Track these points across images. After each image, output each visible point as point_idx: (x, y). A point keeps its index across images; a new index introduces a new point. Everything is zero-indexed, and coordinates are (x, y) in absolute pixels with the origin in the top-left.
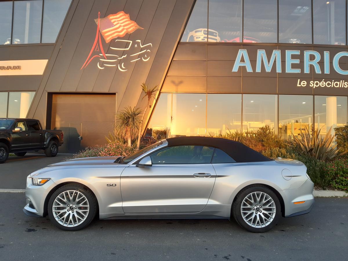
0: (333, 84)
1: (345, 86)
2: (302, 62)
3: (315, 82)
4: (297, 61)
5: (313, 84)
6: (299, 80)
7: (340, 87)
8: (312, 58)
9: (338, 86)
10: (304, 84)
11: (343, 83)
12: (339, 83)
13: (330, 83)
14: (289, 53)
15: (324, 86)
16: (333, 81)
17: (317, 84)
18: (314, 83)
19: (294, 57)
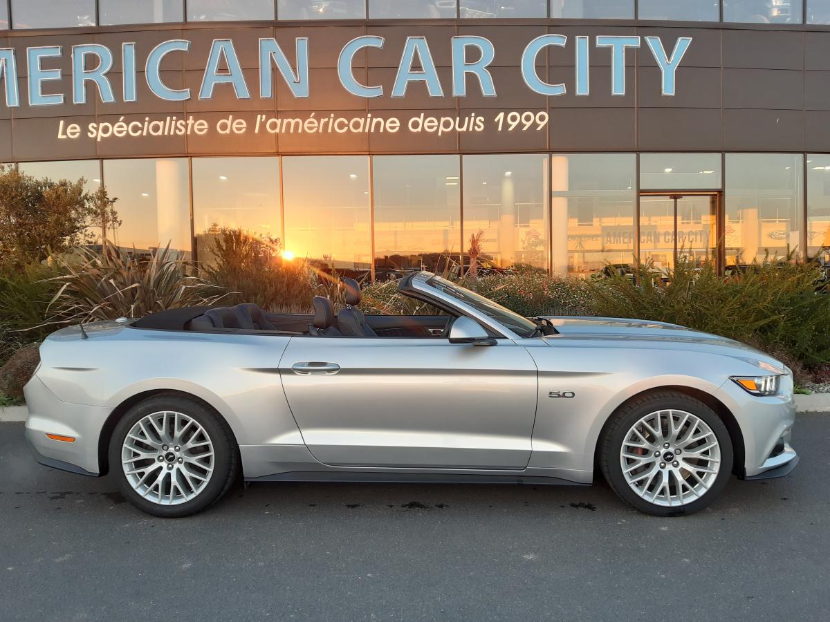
0: (148, 128)
1: (177, 131)
2: (67, 75)
3: (102, 125)
4: (56, 75)
5: (97, 132)
6: (62, 122)
7: (166, 133)
8: (92, 62)
9: (160, 133)
10: (74, 131)
11: (174, 122)
12: (161, 124)
13: (140, 125)
14: (35, 55)
15: (124, 133)
16: (147, 119)
17: (106, 130)
18: (97, 129)
19: (46, 64)
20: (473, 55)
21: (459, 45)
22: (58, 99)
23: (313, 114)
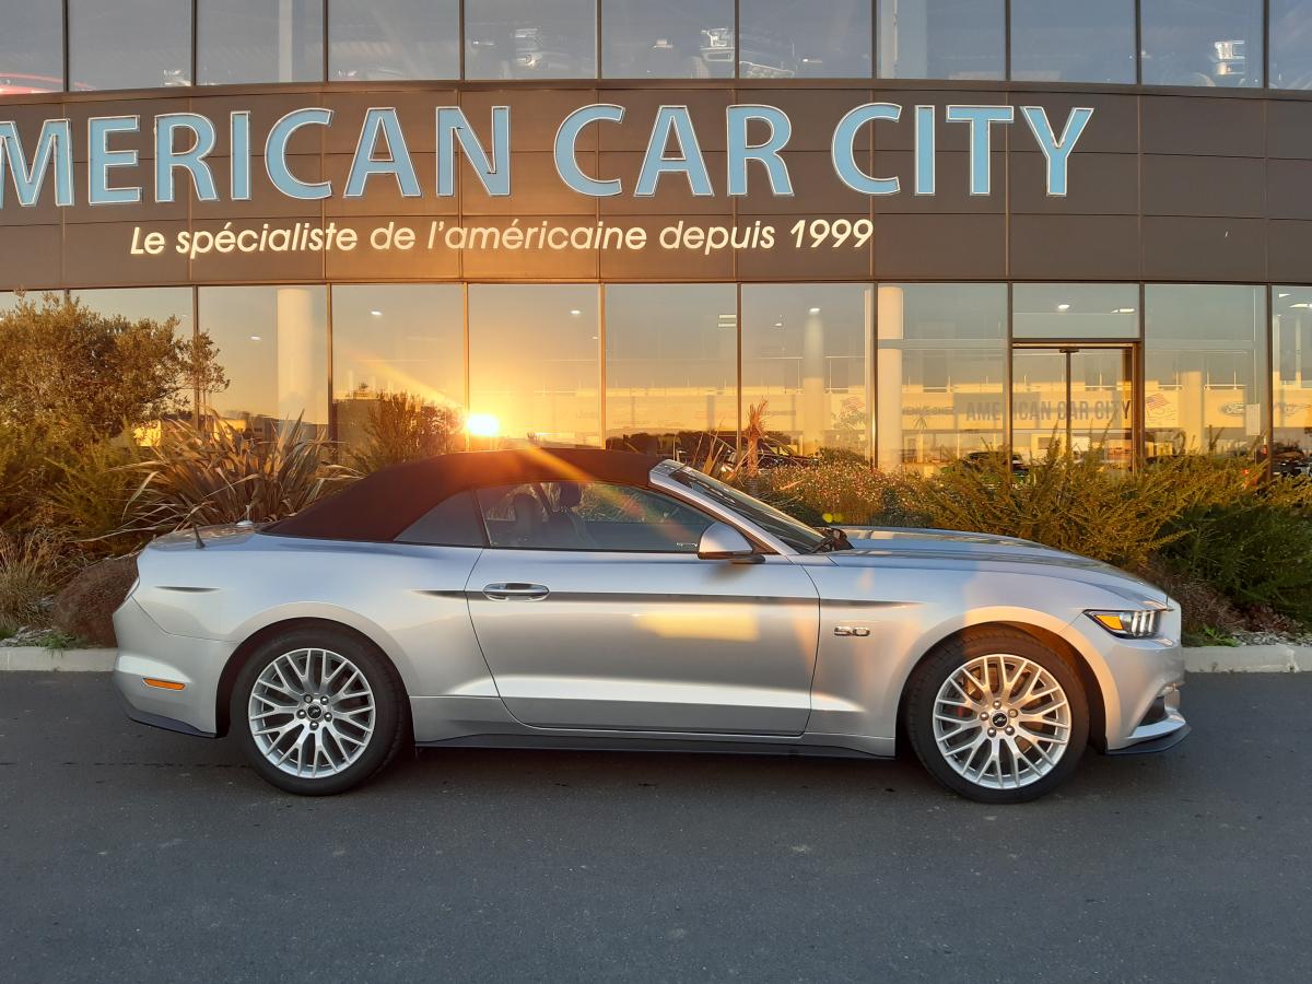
0: (267, 239)
1: (311, 245)
2: (147, 159)
3: (197, 235)
4: (130, 159)
5: (190, 245)
6: (137, 230)
7: (294, 248)
8: (184, 140)
9: (285, 247)
10: (155, 243)
11: (306, 232)
12: (287, 234)
13: (255, 236)
14: (100, 129)
15: (231, 247)
16: (266, 226)
17: (203, 242)
18: (190, 241)
19: (116, 142)
20: (758, 133)
21: (737, 119)
22: (132, 196)
23: (516, 221)
